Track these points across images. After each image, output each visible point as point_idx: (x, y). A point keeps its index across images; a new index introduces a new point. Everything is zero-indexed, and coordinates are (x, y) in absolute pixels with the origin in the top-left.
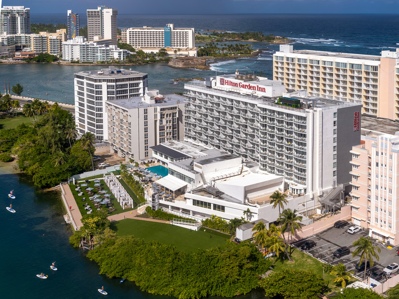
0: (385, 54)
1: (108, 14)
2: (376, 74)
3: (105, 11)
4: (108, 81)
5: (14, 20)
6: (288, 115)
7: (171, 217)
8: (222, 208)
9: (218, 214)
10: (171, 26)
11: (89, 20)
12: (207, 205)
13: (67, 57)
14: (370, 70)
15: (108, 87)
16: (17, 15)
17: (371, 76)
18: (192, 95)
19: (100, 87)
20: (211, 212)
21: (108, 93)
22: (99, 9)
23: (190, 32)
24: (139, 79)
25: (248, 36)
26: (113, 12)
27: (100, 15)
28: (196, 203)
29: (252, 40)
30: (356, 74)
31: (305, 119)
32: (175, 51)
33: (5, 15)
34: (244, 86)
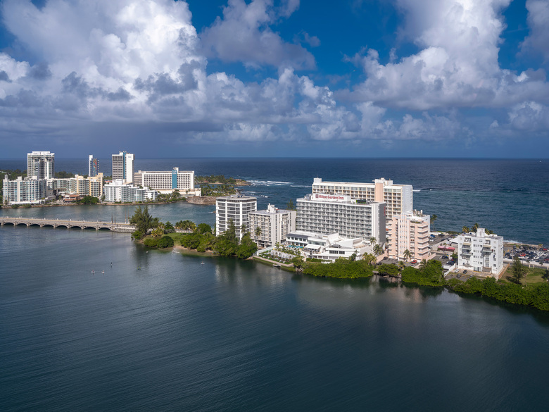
0: (376, 181)
1: (130, 158)
2: (374, 193)
3: (127, 155)
4: (243, 201)
5: (42, 164)
6: (361, 208)
7: (320, 261)
8: (343, 253)
9: (342, 255)
10: (177, 169)
11: (114, 164)
12: (336, 252)
13: (109, 198)
14: (371, 191)
15: (243, 205)
16: (46, 160)
17: (371, 194)
18: (301, 205)
19: (238, 205)
20: (338, 255)
21: (243, 209)
22: (121, 154)
23: (192, 174)
24: (254, 200)
25: (214, 179)
26: (134, 156)
27: (123, 160)
28: (331, 252)
29: (217, 183)
30: (362, 194)
31: (370, 208)
32: (187, 192)
33: (36, 161)
34: (330, 198)
